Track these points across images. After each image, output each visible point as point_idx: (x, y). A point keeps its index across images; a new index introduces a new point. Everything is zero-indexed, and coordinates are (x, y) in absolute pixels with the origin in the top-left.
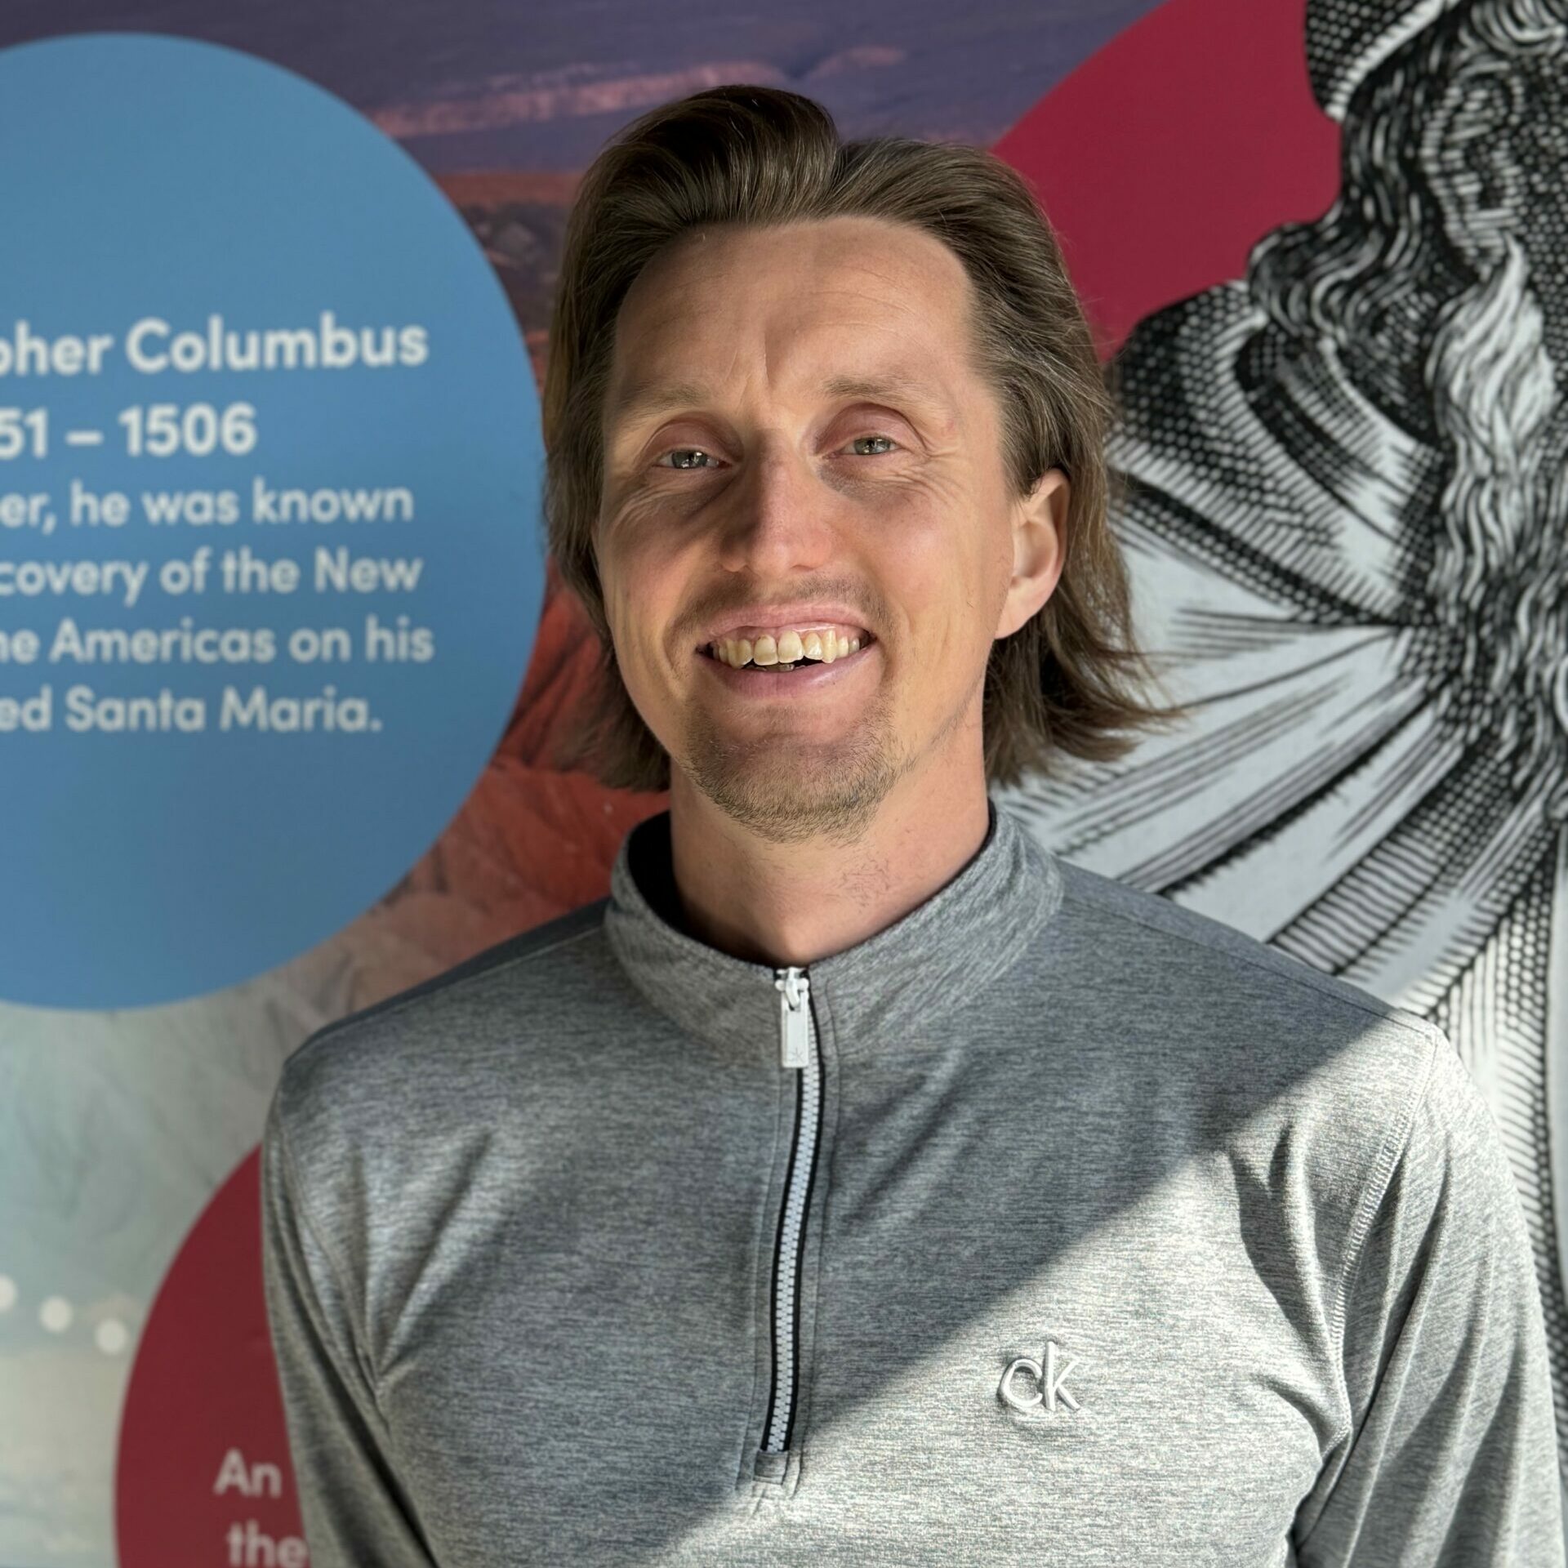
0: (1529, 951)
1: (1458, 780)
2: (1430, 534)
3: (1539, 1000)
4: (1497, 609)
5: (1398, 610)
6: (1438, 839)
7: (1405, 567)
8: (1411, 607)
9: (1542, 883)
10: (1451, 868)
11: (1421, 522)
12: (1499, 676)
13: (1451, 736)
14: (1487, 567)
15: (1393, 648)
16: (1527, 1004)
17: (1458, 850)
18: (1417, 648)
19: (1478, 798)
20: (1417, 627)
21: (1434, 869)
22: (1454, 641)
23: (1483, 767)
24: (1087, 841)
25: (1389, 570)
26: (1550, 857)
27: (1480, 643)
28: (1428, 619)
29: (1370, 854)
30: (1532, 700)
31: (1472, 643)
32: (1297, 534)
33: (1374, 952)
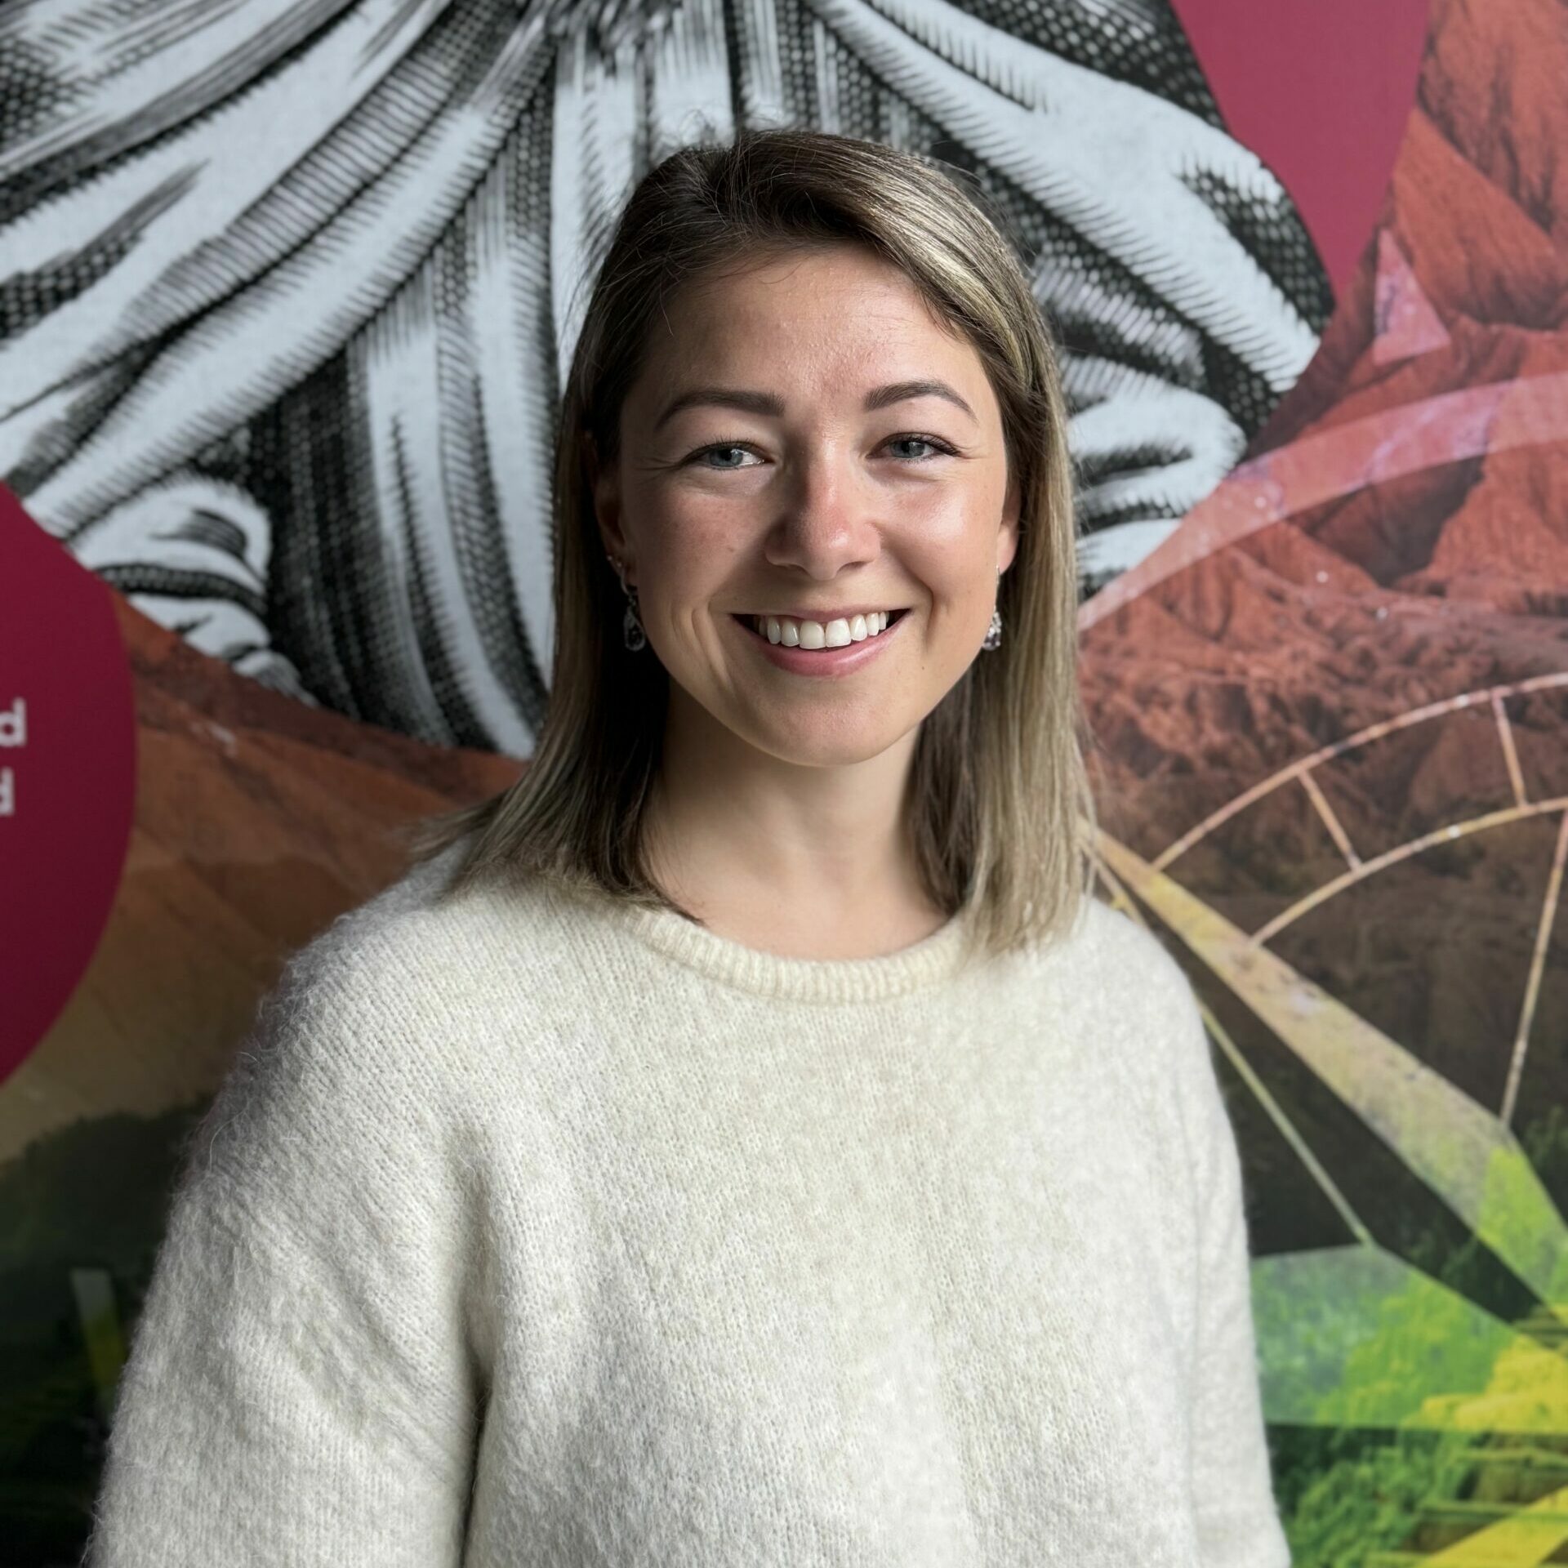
3: (543, 209)
10: (464, 85)
16: (534, 214)
21: (449, 86)
26: (551, 72)
29: (391, 73)
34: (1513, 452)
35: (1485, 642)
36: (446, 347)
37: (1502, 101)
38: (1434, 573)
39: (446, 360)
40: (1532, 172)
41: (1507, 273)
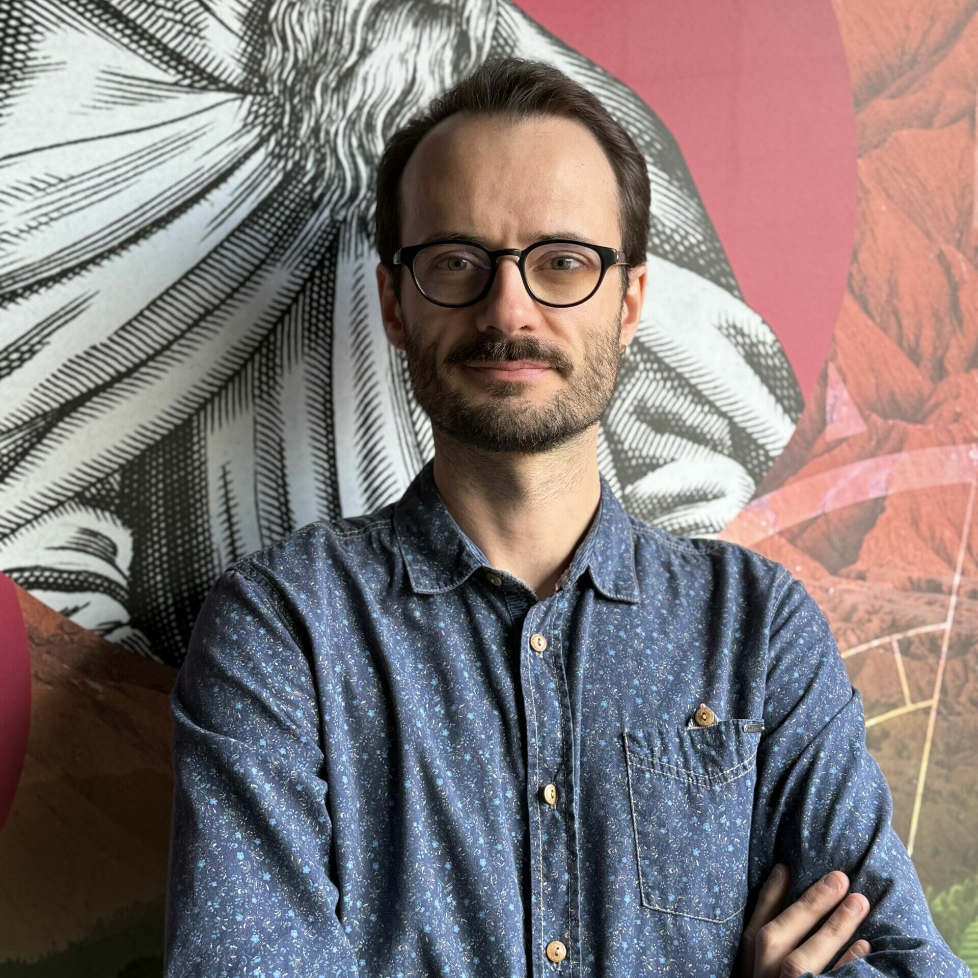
0: (323, 301)
1: (281, 194)
2: (261, 36)
3: (328, 332)
4: (303, 86)
5: (242, 82)
6: (269, 231)
7: (247, 55)
8: (251, 81)
9: (330, 260)
10: (276, 249)
11: (256, 27)
12: (304, 130)
13: (276, 166)
14: (296, 59)
15: (240, 107)
16: (321, 334)
17: (281, 238)
18: (255, 108)
19: (293, 206)
20: (255, 95)
21: (267, 250)
22: (277, 105)
23: (295, 187)
24: (41, 224)
25: (238, 56)
26: (335, 244)
27: (293, 107)
28: (262, 90)
29: (227, 239)
30: (323, 146)
31: (288, 107)
32: (179, 27)
33: (230, 301)
34: (902, 494)
35: (888, 607)
36: (259, 419)
37: (893, 290)
38: (859, 566)
39: (259, 428)
40: (909, 333)
41: (897, 390)
